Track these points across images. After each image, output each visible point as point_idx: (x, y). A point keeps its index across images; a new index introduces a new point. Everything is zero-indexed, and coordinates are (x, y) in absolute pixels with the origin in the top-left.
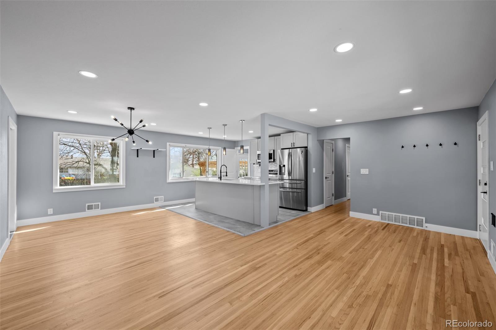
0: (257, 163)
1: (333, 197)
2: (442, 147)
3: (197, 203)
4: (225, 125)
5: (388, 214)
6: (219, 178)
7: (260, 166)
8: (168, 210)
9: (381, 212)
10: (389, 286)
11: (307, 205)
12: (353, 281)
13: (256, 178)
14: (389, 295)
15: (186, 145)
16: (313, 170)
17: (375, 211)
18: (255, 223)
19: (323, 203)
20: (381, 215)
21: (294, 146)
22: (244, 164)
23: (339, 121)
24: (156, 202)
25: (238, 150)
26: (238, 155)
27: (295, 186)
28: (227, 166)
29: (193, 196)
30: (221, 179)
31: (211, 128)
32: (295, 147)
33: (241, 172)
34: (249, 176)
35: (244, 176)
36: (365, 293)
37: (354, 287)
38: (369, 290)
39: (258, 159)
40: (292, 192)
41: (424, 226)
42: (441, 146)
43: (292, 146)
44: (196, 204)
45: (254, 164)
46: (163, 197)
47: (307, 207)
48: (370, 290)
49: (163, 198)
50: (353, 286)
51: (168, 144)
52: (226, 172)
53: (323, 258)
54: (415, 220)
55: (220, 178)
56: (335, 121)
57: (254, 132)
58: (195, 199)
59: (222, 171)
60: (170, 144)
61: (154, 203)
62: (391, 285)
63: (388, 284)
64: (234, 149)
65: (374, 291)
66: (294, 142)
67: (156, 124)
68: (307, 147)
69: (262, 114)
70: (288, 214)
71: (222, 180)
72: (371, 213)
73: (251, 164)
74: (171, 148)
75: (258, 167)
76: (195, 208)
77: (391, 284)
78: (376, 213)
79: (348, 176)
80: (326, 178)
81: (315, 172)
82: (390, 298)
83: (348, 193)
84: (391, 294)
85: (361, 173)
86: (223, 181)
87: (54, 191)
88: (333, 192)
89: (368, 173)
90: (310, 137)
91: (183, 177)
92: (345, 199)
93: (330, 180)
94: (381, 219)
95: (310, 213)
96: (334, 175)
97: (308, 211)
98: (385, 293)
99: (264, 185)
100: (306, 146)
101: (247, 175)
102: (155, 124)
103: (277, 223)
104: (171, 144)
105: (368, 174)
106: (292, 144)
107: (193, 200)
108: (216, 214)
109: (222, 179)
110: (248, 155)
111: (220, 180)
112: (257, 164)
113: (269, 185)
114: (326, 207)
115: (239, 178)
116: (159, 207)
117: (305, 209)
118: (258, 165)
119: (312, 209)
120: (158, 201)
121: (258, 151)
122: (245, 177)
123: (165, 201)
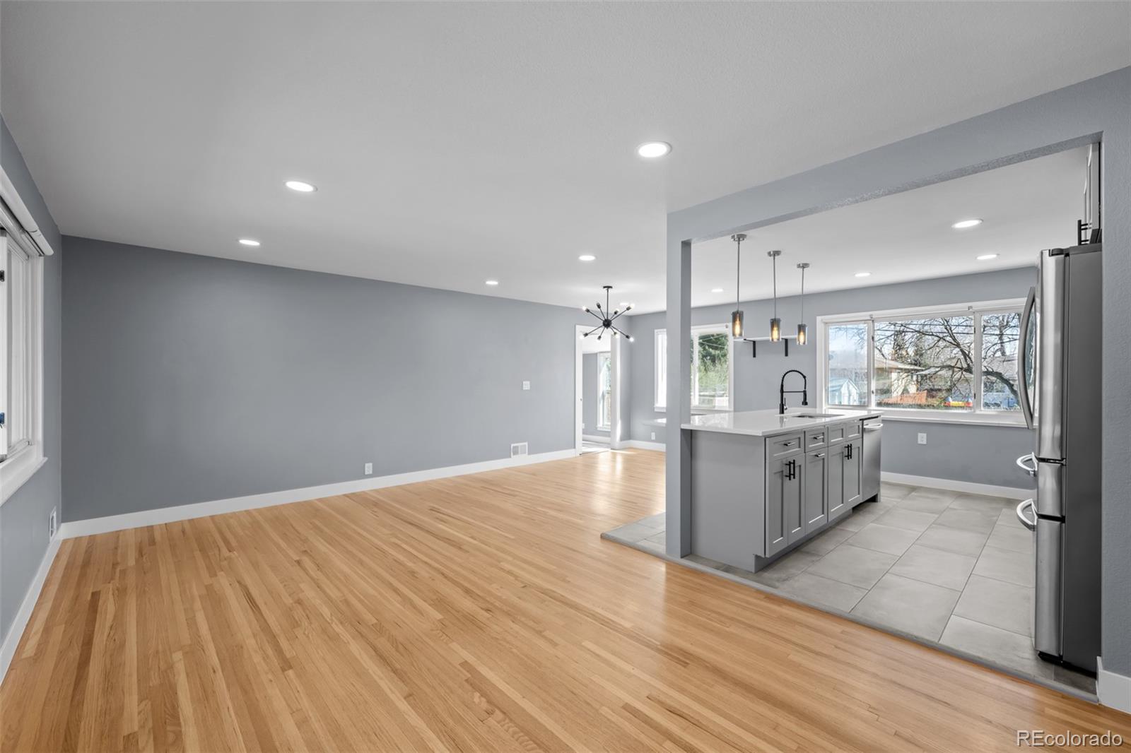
10: (286, 665)
12: (346, 624)
14: (270, 652)
36: (305, 623)
37: (332, 620)
38: (306, 633)
48: (304, 634)
50: (334, 618)
51: (819, 319)
52: (805, 392)
62: (283, 670)
63: (291, 667)
65: (297, 637)
77: (286, 672)
82: (262, 648)
84: (268, 656)
87: (656, 410)
98: (279, 651)
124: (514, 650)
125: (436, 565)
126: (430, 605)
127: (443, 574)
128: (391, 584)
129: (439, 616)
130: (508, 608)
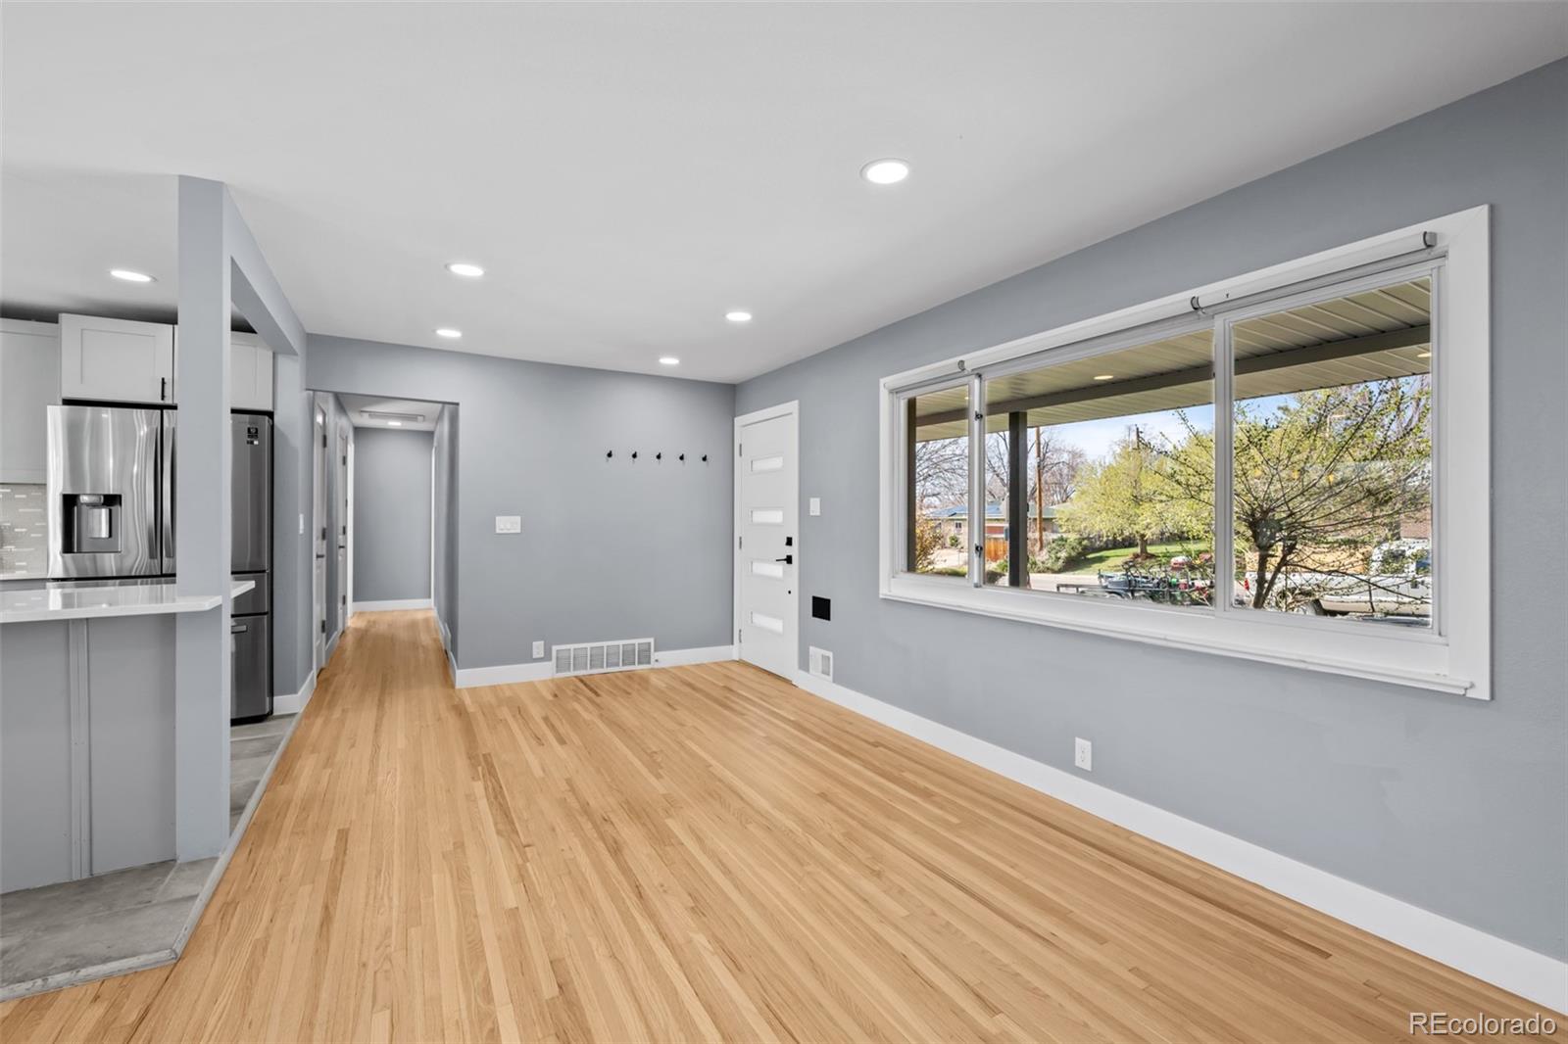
1: (324, 636)
2: (684, 463)
5: (575, 649)
9: (555, 648)
11: (270, 691)
16: (300, 523)
17: (538, 647)
19: (312, 668)
20: (557, 658)
23: (449, 334)
41: (652, 660)
42: (705, 463)
43: (163, 397)
47: (273, 697)
53: (644, 825)
54: (634, 650)
56: (434, 331)
68: (271, 415)
72: (529, 658)
78: (542, 656)
79: (340, 547)
80: (318, 556)
83: (339, 613)
85: (498, 531)
89: (519, 531)
90: (292, 368)
93: (320, 567)
94: (555, 669)
95: (297, 717)
96: (325, 542)
97: (276, 714)
99: (220, 608)
100: (264, 407)
105: (518, 534)
106: (163, 383)
114: (317, 680)
117: (267, 710)
119: (296, 702)
124: (609, 780)
125: (645, 926)
126: (677, 837)
127: (640, 896)
128: (737, 887)
129: (670, 823)
130: (579, 818)
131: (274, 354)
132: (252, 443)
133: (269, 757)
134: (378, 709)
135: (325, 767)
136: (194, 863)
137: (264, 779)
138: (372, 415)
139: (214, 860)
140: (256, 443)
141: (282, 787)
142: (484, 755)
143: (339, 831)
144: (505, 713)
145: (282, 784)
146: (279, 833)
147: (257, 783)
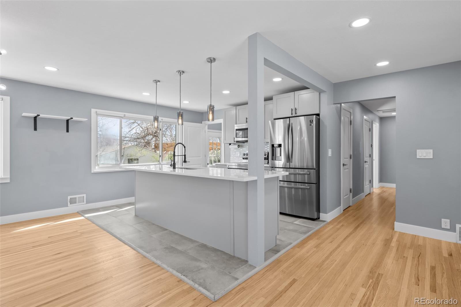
0: (235, 142)
1: (351, 194)
3: (138, 206)
4: (181, 72)
6: (171, 166)
7: (238, 147)
8: (87, 218)
11: (318, 211)
13: (233, 166)
15: (125, 115)
16: (329, 153)
17: (446, 223)
18: (236, 255)
19: (340, 205)
21: (296, 113)
22: (215, 146)
24: (72, 205)
25: (206, 125)
26: (206, 131)
27: (299, 179)
28: (185, 146)
29: (132, 195)
30: (174, 168)
31: (159, 81)
32: (298, 115)
33: (212, 155)
34: (222, 162)
35: (215, 162)
39: (236, 137)
40: (295, 188)
43: (292, 114)
44: (136, 206)
45: (230, 144)
46: (85, 195)
47: (320, 213)
49: (85, 198)
51: (93, 111)
52: (185, 155)
55: (174, 166)
56: (375, 65)
57: (230, 92)
58: (134, 197)
59: (176, 154)
60: (96, 112)
61: (67, 206)
64: (202, 123)
66: (296, 107)
67: (56, 70)
68: (318, 115)
69: (250, 38)
70: (291, 227)
71: (176, 169)
73: (225, 144)
74: (99, 118)
75: (236, 149)
76: (134, 215)
78: (449, 228)
79: (365, 162)
80: (344, 165)
81: (331, 156)
83: (366, 186)
85: (418, 157)
86: (178, 171)
88: (351, 187)
89: (432, 157)
90: (325, 98)
91: (120, 164)
92: (362, 196)
93: (348, 169)
94: (459, 238)
95: (325, 223)
96: (352, 160)
97: (320, 219)
99: (256, 181)
100: (317, 112)
101: (219, 161)
102: (54, 69)
103: (278, 251)
104: (98, 111)
106: (292, 110)
107: (132, 199)
108: (166, 230)
109: (176, 166)
110: (221, 133)
111: (172, 169)
112: (234, 144)
113: (265, 179)
114: (344, 210)
115: (208, 166)
116: (78, 213)
117: (316, 217)
118: (236, 146)
119: (327, 217)
120: (76, 203)
121: (235, 125)
122: (217, 163)
123: (87, 203)
131: (319, 93)
132: (311, 125)
133: (303, 235)
134: (354, 229)
135: (315, 248)
136: (251, 265)
137: (295, 243)
138: (384, 112)
139: (255, 267)
140: (312, 125)
141: (298, 249)
142: (379, 274)
143: (294, 279)
144: (410, 254)
145: (298, 248)
146: (279, 268)
147: (291, 244)
